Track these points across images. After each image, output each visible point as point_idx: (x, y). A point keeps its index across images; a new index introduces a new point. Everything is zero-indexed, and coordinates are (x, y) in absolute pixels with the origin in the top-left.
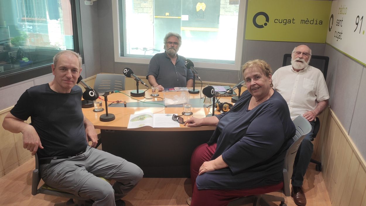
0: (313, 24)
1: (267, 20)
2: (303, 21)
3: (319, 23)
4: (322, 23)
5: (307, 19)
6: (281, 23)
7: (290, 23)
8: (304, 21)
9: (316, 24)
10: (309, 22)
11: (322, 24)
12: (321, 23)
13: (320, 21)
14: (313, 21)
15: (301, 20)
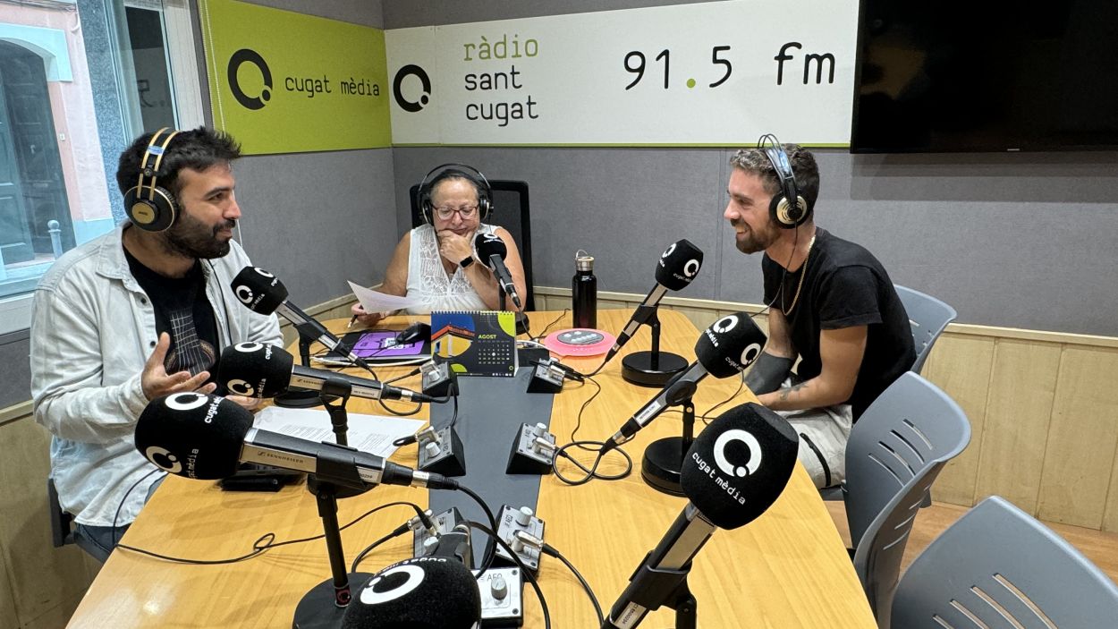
0: (364, 93)
1: (268, 81)
3: (374, 91)
4: (379, 90)
5: (351, 78)
6: (303, 90)
7: (321, 91)
8: (346, 85)
9: (369, 94)
10: (357, 89)
11: (379, 94)
13: (375, 85)
14: (363, 84)
15: (342, 83)
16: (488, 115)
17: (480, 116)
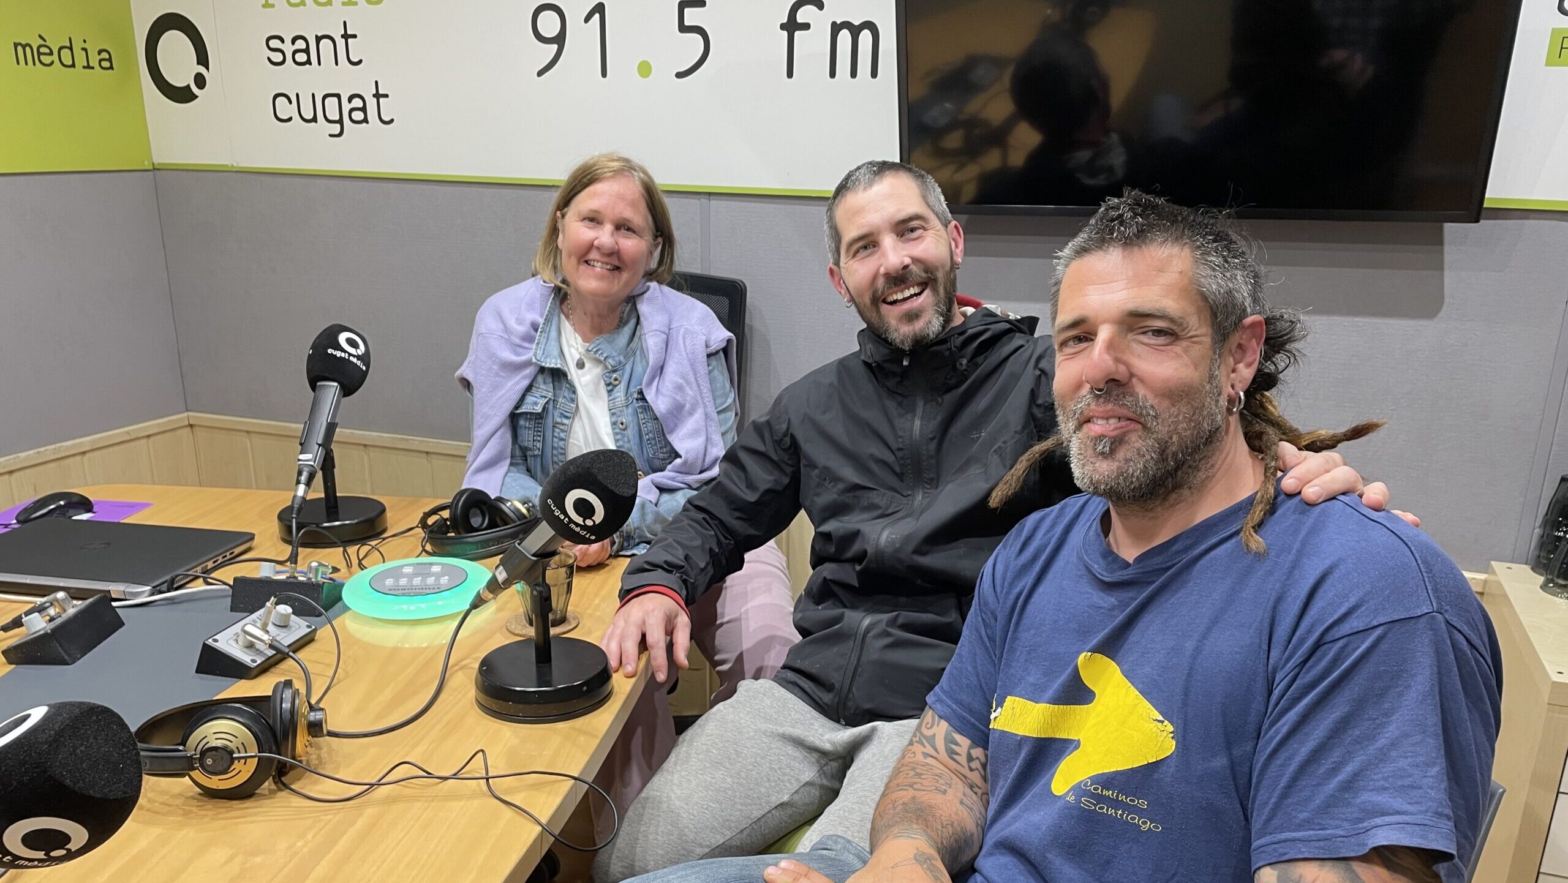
0: (73, 66)
2: (24, 47)
3: (100, 61)
4: (110, 60)
5: (40, 36)
8: (28, 49)
9: (88, 67)
10: (55, 57)
11: (111, 68)
12: (108, 62)
13: (100, 52)
14: (71, 48)
15: (16, 45)
16: (309, 115)
17: (296, 116)
